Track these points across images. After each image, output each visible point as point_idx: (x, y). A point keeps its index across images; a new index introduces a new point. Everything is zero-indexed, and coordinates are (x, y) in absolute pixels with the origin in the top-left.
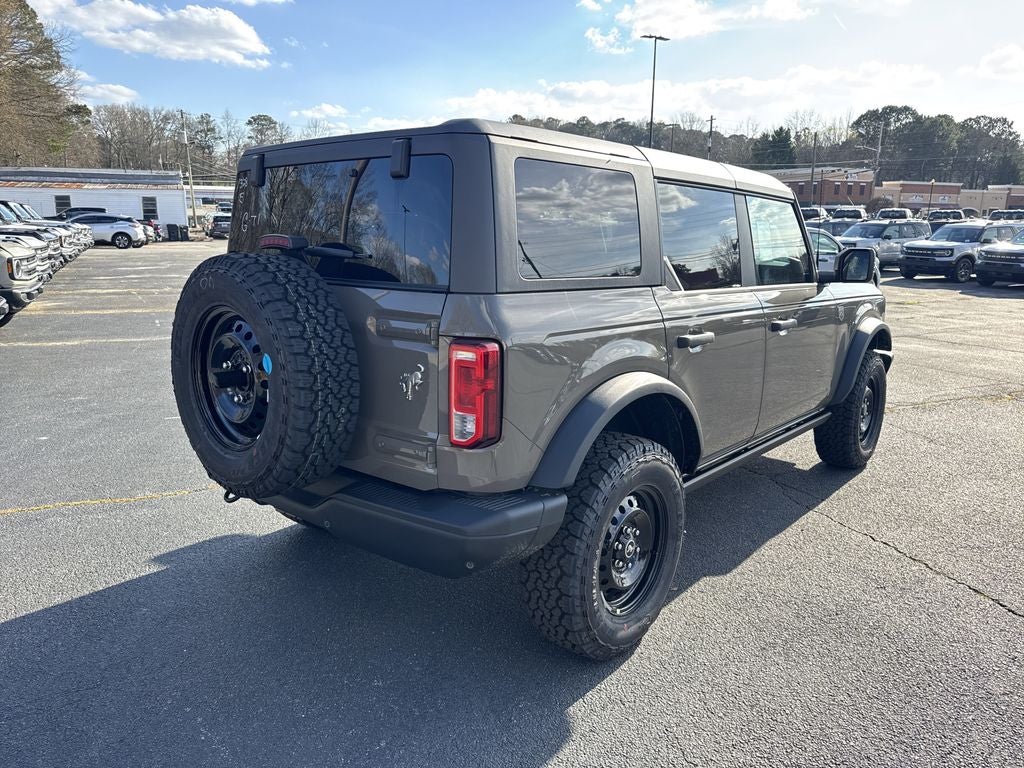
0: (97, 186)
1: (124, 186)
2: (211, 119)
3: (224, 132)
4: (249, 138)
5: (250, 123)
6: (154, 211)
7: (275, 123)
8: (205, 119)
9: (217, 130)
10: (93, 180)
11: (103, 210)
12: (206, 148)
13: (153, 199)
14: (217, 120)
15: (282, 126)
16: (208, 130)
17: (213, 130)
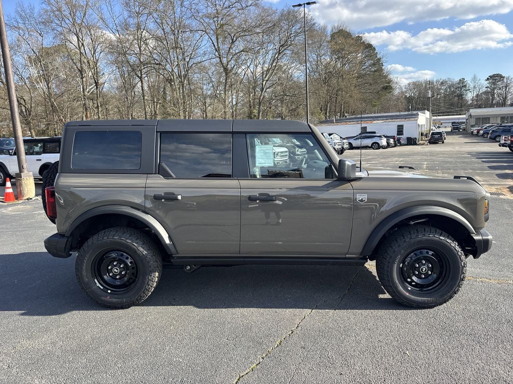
0: (379, 122)
1: (391, 120)
2: (465, 80)
3: (472, 86)
4: (486, 87)
5: (488, 79)
6: (402, 131)
7: (504, 77)
8: (462, 81)
9: (467, 86)
10: (379, 119)
11: (375, 133)
12: (460, 96)
13: (402, 126)
14: (469, 80)
15: (508, 78)
16: (462, 87)
17: (465, 86)
